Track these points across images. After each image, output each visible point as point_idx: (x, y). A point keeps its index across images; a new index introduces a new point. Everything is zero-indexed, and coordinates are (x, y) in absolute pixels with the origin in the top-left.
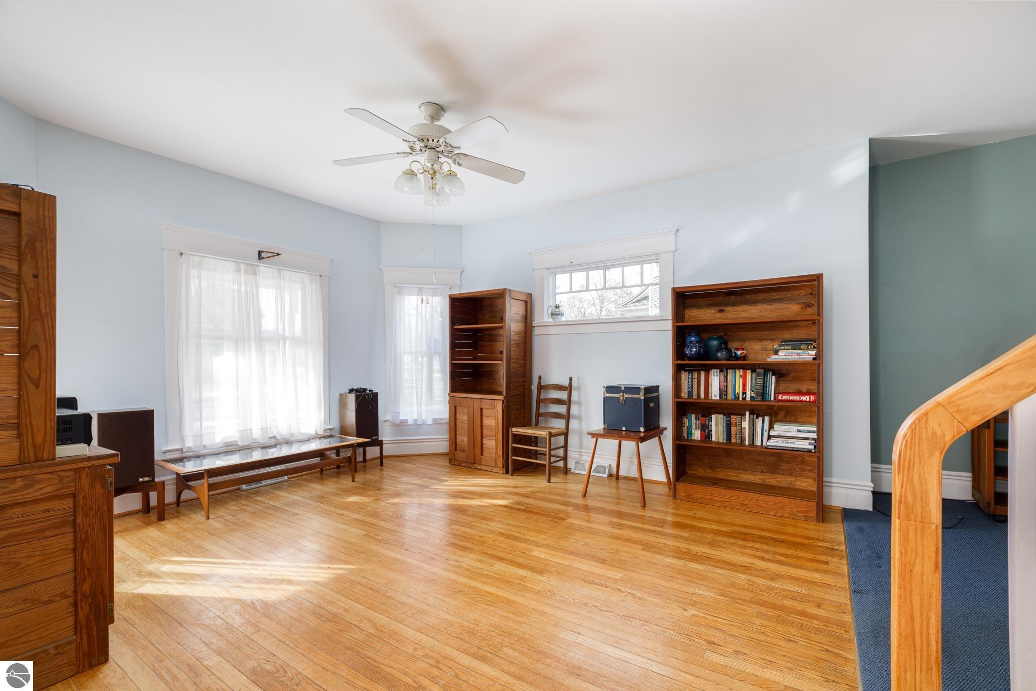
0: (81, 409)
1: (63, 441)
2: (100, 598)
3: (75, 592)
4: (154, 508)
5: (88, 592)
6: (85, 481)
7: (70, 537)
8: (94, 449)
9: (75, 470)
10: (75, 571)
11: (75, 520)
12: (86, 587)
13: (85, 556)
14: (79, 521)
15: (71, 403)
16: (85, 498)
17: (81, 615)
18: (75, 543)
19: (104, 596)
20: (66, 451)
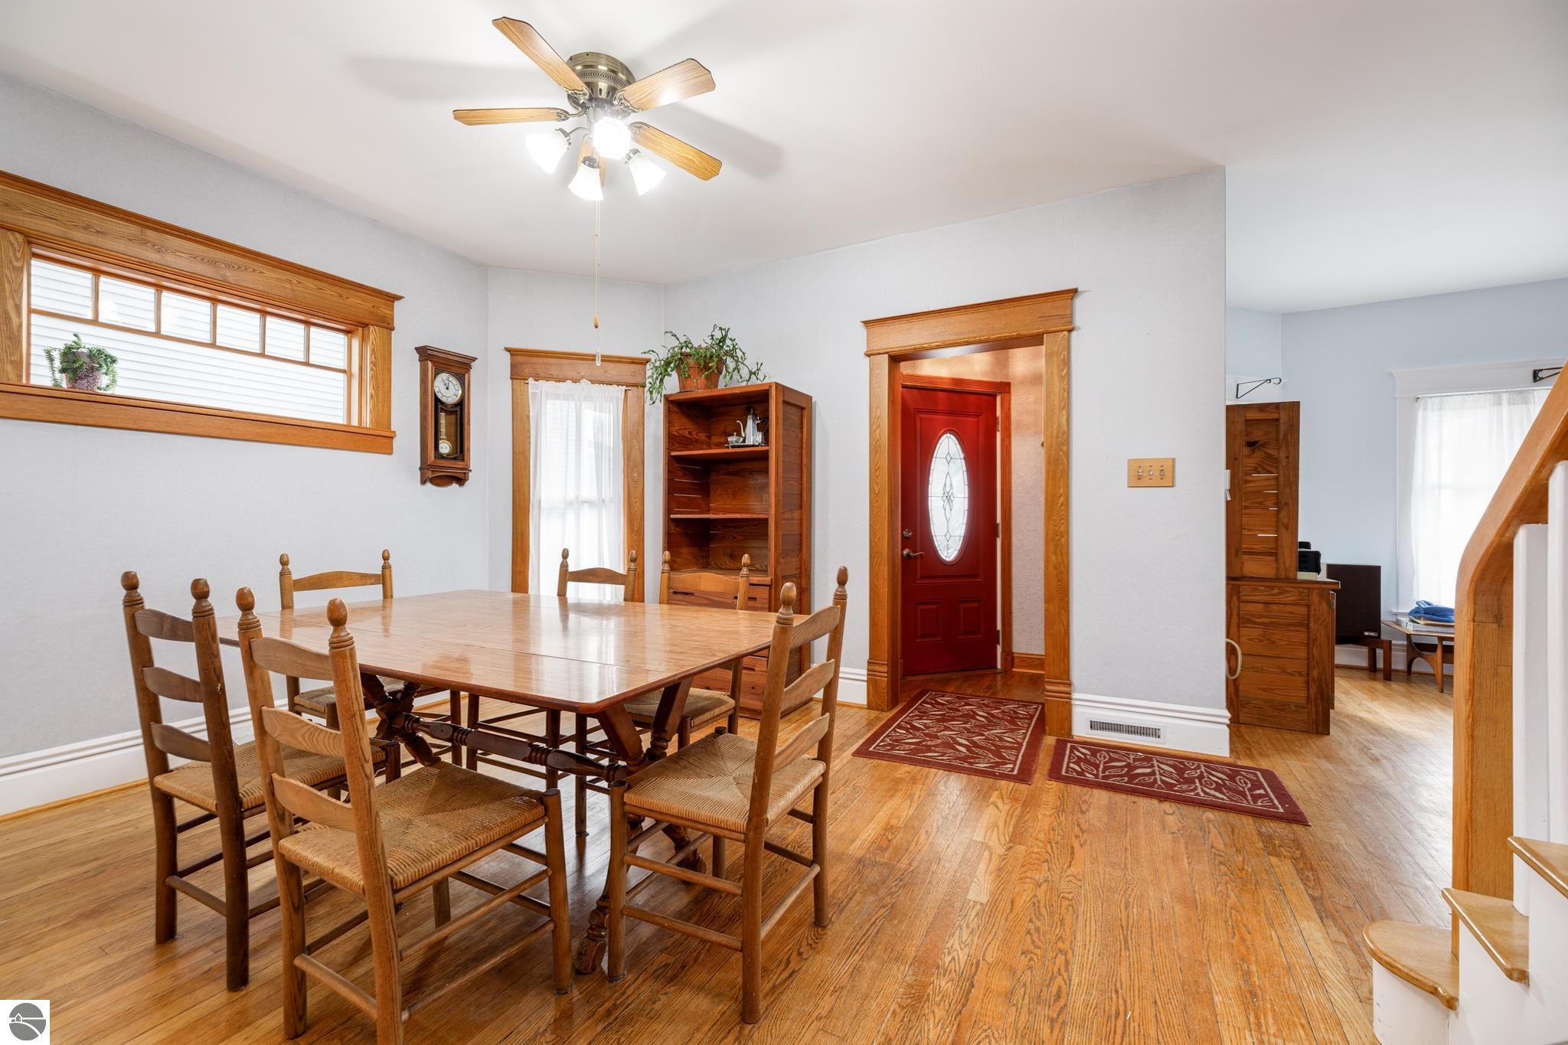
0: (1313, 549)
1: (1301, 569)
2: (1324, 686)
3: (1308, 674)
4: (1380, 670)
5: (1316, 678)
6: (1315, 598)
7: (1304, 635)
8: (1322, 576)
9: (1309, 588)
10: (1308, 659)
11: (1308, 624)
12: (1315, 673)
13: (1315, 651)
14: (1311, 625)
15: (1306, 545)
16: (1315, 610)
17: (1311, 691)
18: (1308, 640)
19: (1327, 686)
20: (1303, 576)
